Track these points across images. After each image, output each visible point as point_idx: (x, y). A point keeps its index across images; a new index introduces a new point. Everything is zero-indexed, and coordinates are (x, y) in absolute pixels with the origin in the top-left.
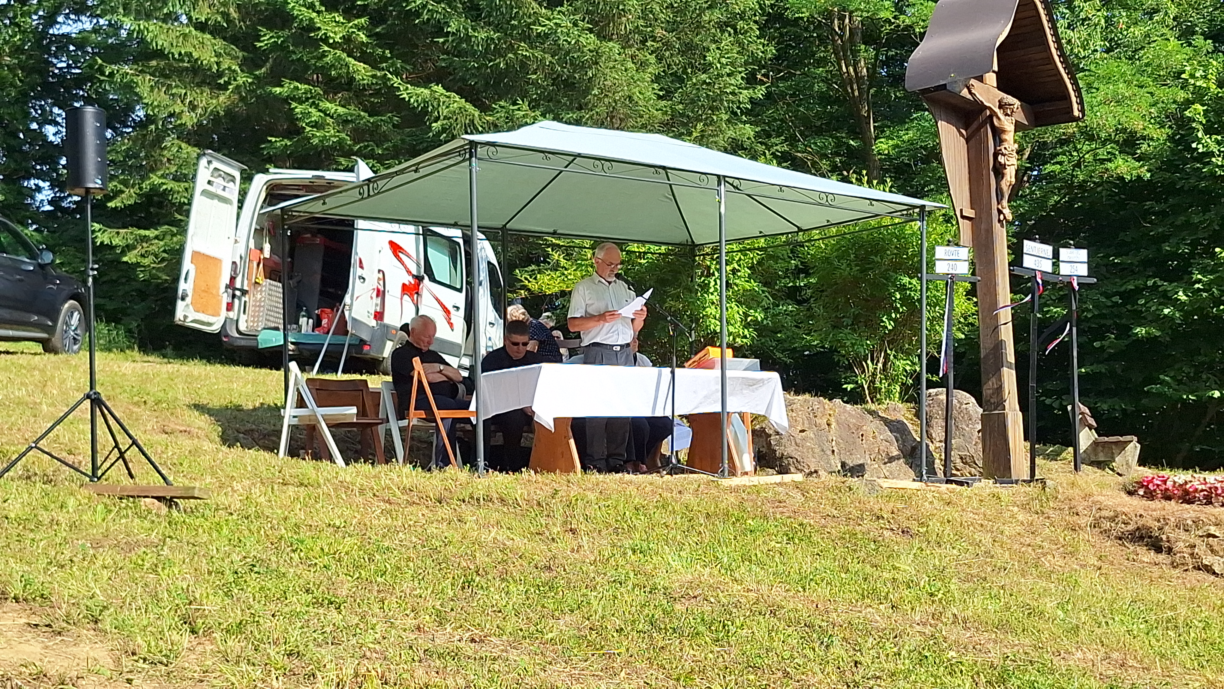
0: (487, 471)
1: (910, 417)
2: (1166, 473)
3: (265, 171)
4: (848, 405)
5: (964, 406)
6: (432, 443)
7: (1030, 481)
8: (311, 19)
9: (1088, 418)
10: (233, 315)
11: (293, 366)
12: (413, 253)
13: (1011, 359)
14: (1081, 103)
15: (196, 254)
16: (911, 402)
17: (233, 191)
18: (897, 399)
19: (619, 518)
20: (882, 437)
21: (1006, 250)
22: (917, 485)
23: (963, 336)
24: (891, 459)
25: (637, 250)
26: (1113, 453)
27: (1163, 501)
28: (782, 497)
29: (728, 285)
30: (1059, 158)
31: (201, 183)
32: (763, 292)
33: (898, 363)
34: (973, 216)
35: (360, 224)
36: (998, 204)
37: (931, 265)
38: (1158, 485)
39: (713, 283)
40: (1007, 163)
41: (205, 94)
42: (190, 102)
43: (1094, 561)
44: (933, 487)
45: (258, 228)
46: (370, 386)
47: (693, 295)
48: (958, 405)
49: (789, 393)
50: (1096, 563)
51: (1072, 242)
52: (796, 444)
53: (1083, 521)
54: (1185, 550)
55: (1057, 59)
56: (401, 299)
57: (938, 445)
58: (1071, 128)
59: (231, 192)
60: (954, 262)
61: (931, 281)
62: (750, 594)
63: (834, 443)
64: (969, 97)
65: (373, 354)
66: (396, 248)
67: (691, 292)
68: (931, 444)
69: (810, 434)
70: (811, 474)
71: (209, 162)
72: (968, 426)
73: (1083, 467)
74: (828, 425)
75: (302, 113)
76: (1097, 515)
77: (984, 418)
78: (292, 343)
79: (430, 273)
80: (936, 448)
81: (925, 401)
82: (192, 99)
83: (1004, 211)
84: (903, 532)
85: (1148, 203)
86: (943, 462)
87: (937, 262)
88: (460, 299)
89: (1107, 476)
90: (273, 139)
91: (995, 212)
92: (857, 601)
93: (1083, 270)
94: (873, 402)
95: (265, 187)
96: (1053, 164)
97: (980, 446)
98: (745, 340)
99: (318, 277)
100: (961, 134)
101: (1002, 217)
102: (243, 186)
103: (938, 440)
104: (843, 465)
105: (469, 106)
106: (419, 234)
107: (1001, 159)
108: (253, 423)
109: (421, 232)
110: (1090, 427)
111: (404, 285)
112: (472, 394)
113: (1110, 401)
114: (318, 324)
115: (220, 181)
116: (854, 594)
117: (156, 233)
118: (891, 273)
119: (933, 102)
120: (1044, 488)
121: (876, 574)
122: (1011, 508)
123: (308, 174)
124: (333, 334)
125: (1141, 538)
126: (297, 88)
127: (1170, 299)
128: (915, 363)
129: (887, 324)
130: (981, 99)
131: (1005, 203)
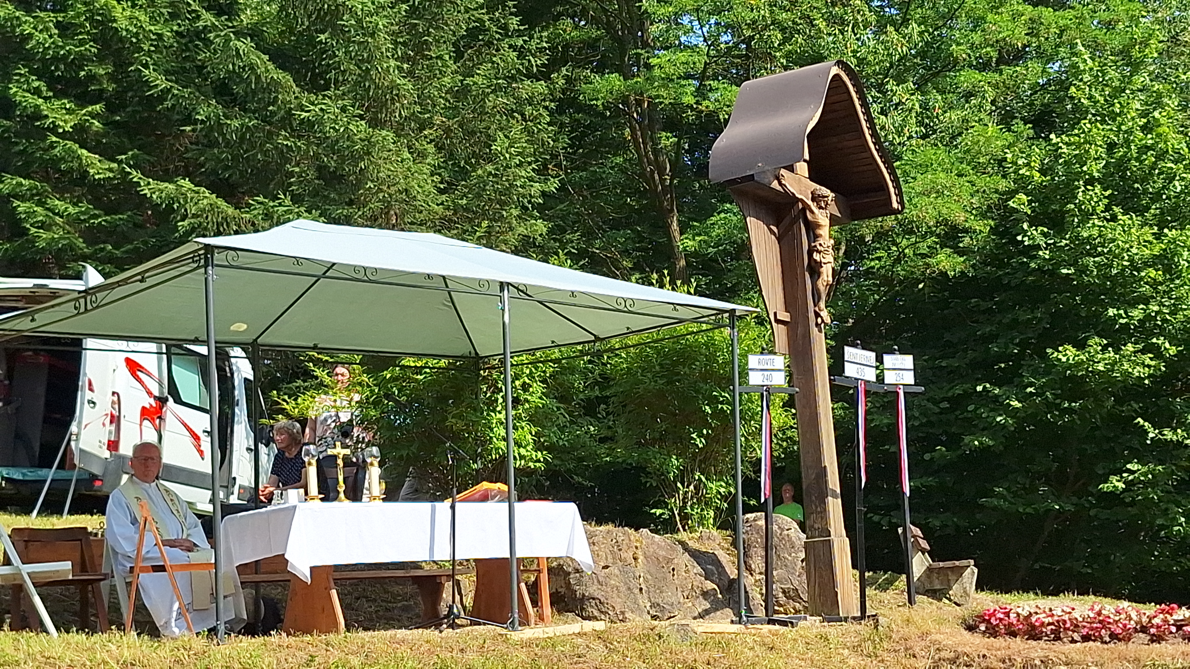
0: (229, 636)
1: (726, 546)
4: (657, 536)
7: (862, 618)
8: (37, 106)
9: (921, 541)
12: (154, 370)
13: (837, 488)
14: (900, 194)
16: (727, 529)
18: (711, 527)
20: (695, 571)
21: (825, 354)
22: (737, 627)
26: (949, 581)
27: (1007, 638)
28: (582, 650)
30: (878, 253)
32: (558, 409)
33: (711, 485)
34: (788, 320)
35: (90, 343)
36: (815, 306)
37: (744, 373)
38: (1001, 620)
40: (823, 260)
44: (753, 629)
47: (479, 414)
48: (779, 531)
49: (590, 524)
51: (896, 347)
52: (598, 581)
53: (921, 662)
55: (871, 146)
56: (141, 425)
57: (758, 577)
58: (890, 221)
60: (769, 373)
61: (744, 392)
63: (642, 579)
64: (779, 188)
66: (133, 367)
67: (475, 410)
68: (749, 578)
69: (614, 570)
72: (790, 555)
73: (918, 597)
74: (635, 559)
75: (25, 213)
76: (937, 655)
77: (808, 546)
79: (175, 393)
80: (756, 581)
81: (742, 528)
83: (822, 314)
85: (973, 300)
86: (764, 598)
87: (750, 373)
89: (945, 607)
91: (812, 315)
93: (909, 378)
94: (685, 530)
97: (804, 577)
98: (538, 465)
99: (41, 402)
100: (772, 232)
101: (819, 320)
103: (757, 571)
105: (221, 202)
107: (816, 256)
109: (164, 350)
110: (924, 552)
111: (144, 408)
118: (701, 385)
119: (740, 193)
120: (876, 627)
122: (841, 651)
123: (28, 283)
124: (57, 469)
126: (21, 185)
128: (730, 485)
129: (698, 442)
130: (792, 190)
131: (822, 304)
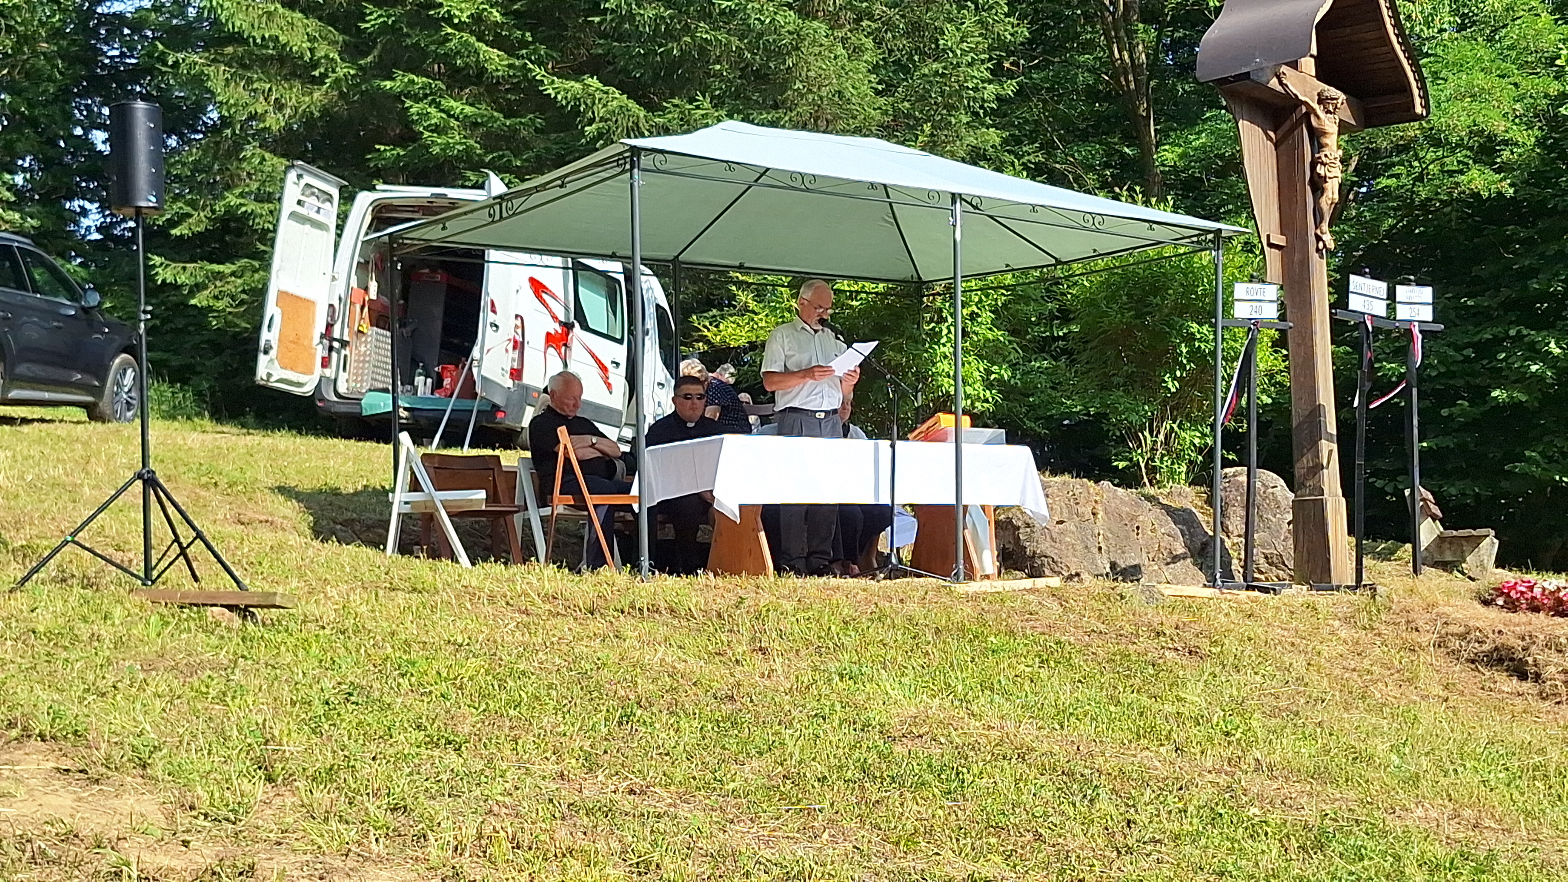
0: (653, 573)
1: (1200, 504)
2: (1533, 577)
3: (372, 189)
4: (1120, 489)
5: (1270, 490)
6: (582, 538)
7: (1357, 587)
9: (1432, 506)
10: (329, 373)
11: (404, 437)
12: (560, 293)
13: (1332, 429)
14: (1425, 97)
15: (283, 295)
16: (1201, 485)
17: (329, 214)
18: (1182, 482)
19: (823, 634)
20: (1163, 530)
21: (1326, 289)
22: (1209, 592)
23: (1269, 401)
24: (1175, 559)
25: (847, 288)
26: (1463, 552)
27: (1529, 614)
28: (1033, 607)
29: (965, 334)
30: (1397, 170)
31: (289, 204)
32: (1010, 342)
33: (1183, 434)
34: (1283, 244)
35: (492, 255)
36: (1316, 228)
37: (1228, 306)
38: (1522, 593)
39: (945, 331)
40: (1328, 174)
41: (295, 90)
42: (276, 99)
43: (1438, 690)
44: (1228, 594)
45: (362, 261)
46: (503, 463)
47: (920, 346)
48: (1263, 489)
49: (1045, 473)
50: (1441, 693)
51: (1412, 277)
52: (1052, 538)
53: (1424, 639)
54: (1557, 676)
55: (1394, 39)
56: (545, 353)
57: (1236, 540)
58: (1412, 130)
59: (327, 215)
60: (1258, 304)
61: (1227, 328)
62: (991, 732)
63: (1101, 537)
64: (1279, 88)
65: (509, 423)
66: (538, 287)
67: (917, 342)
68: (1226, 539)
69: (1070, 526)
70: (1070, 577)
71: (299, 176)
72: (1275, 516)
73: (1425, 569)
74: (1094, 514)
75: (418, 114)
76: (1443, 632)
77: (1297, 506)
78: (405, 409)
79: (581, 319)
80: (1234, 545)
81: (1220, 484)
82: (278, 96)
83: (1324, 237)
84: (1190, 653)
85: (1510, 227)
86: (1242, 563)
87: (1236, 303)
88: (620, 352)
89: (1456, 581)
90: (382, 148)
91: (1312, 239)
92: (1130, 742)
93: (1427, 314)
94: (1151, 485)
95: (371, 208)
96: (1388, 177)
97: (1291, 541)
98: (986, 405)
99: (439, 325)
100: (1269, 138)
101: (1321, 245)
102: (343, 208)
103: (1236, 533)
104: (1113, 565)
105: (632, 104)
106: (568, 268)
107: (1320, 170)
108: (354, 511)
109: (570, 265)
110: (1434, 518)
111: (548, 334)
112: (634, 475)
113: (1460, 484)
114: (438, 385)
115: (313, 200)
116: (1128, 733)
117: (233, 268)
118: (1176, 319)
119: (1232, 95)
120: (1373, 597)
121: (1156, 707)
122: (1331, 622)
123: (424, 192)
124: (458, 397)
125: (1500, 661)
126: (412, 82)
127: (1539, 352)
128: (1206, 435)
129: (1170, 385)
130: (1295, 91)
131: (1325, 226)
